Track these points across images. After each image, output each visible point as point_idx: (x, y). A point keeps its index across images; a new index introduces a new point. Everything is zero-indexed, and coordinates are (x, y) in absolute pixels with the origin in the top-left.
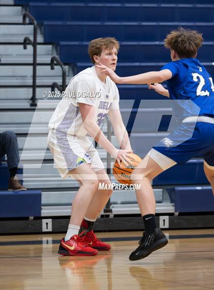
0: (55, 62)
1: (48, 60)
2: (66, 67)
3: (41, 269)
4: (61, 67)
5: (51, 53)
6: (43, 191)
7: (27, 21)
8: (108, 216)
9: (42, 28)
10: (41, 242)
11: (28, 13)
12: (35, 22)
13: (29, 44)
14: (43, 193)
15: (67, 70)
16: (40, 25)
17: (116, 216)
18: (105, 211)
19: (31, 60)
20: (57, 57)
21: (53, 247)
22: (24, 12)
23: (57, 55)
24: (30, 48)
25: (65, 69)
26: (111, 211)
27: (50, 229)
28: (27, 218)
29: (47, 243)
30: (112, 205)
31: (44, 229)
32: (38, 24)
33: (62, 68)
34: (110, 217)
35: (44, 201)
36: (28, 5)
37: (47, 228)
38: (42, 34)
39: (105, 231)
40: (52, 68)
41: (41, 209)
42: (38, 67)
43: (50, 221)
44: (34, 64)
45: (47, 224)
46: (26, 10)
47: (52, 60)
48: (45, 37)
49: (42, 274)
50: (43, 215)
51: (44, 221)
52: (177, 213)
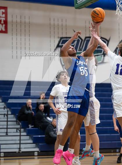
1: (3, 107)
2: (8, 109)
5: (4, 105)
8: (20, 152)
14: (1, 145)
17: (22, 152)
18: (19, 150)
20: (6, 106)
21: (4, 161)
26: (20, 150)
27: (3, 156)
29: (2, 160)
31: (1, 156)
35: (1, 148)
40: (4, 109)
43: (3, 153)
47: (4, 107)
50: (1, 152)
51: (1, 153)
52: (40, 151)
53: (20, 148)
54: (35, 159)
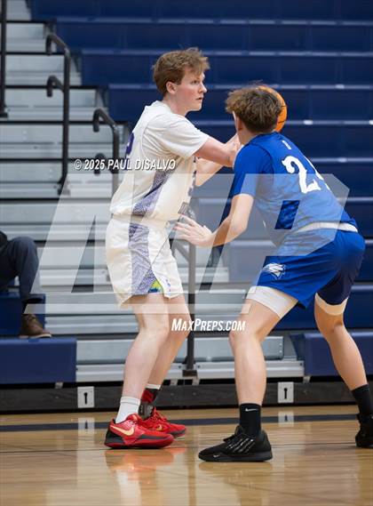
0: (101, 119)
1: (89, 115)
2: (120, 128)
3: (75, 473)
4: (111, 126)
5: (93, 103)
6: (79, 339)
7: (54, 48)
8: (190, 382)
9: (79, 60)
10: (75, 426)
11: (55, 34)
12: (67, 51)
13: (55, 87)
14: (79, 342)
15: (121, 132)
16: (75, 55)
17: (203, 382)
18: (185, 373)
19: (59, 115)
20: (105, 110)
21: (96, 435)
22: (48, 33)
23: (105, 106)
24: (58, 94)
25: (118, 131)
26: (195, 373)
27: (91, 404)
28: (52, 386)
29: (86, 427)
30: (198, 364)
31: (81, 405)
32: (72, 54)
33: (113, 129)
34: (193, 384)
35: (80, 356)
36: (54, 22)
37: (86, 402)
38: (78, 71)
39: (184, 408)
40: (96, 130)
41: (75, 370)
42: (72, 128)
43: (90, 390)
44: (65, 123)
45: (86, 394)
46: (52, 31)
47: (97, 115)
48: (83, 77)
49: (76, 480)
50: (78, 380)
51: (81, 390)
52: (308, 378)
53: (189, 361)
54: (282, 424)
